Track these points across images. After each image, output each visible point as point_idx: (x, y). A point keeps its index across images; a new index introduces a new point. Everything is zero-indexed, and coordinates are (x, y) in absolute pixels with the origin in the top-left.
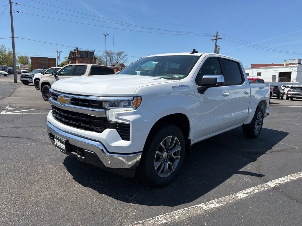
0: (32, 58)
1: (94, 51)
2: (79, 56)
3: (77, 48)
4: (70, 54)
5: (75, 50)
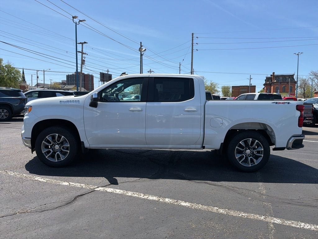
0: (233, 87)
1: (294, 74)
2: (275, 81)
3: (274, 73)
4: (265, 80)
5: (271, 75)
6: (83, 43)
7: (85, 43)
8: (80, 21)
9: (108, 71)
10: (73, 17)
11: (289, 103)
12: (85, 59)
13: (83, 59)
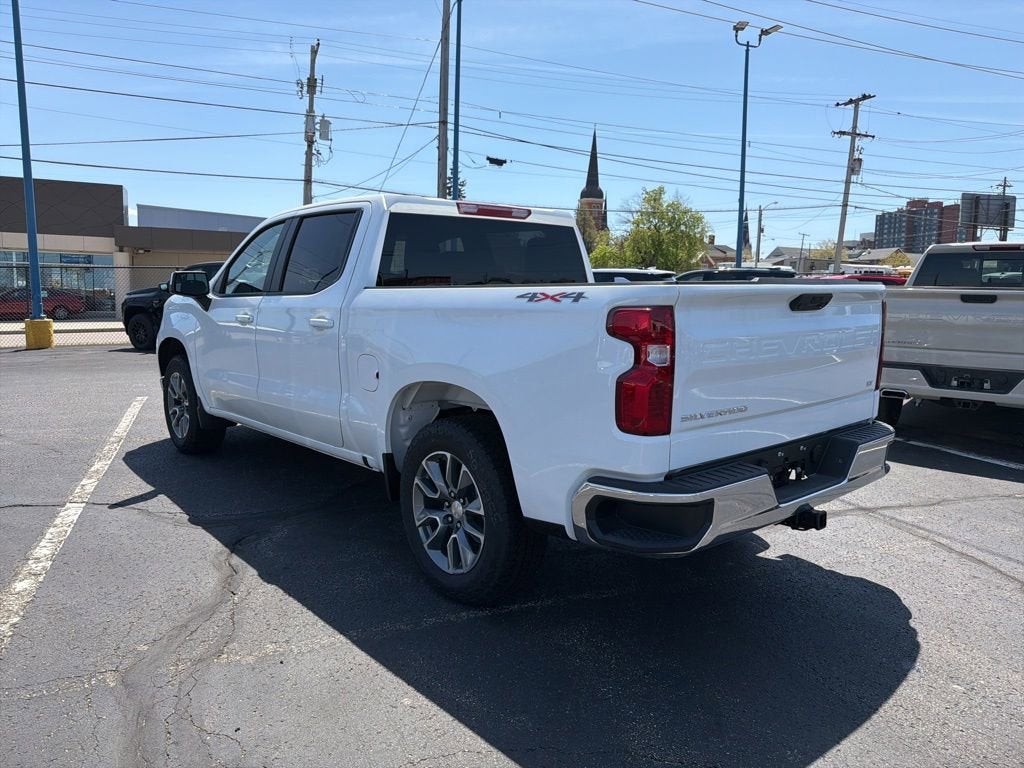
6: (859, 100)
7: (865, 97)
8: (765, 32)
9: (1004, 187)
10: (737, 29)
11: (579, 297)
12: (861, 157)
13: (856, 155)
